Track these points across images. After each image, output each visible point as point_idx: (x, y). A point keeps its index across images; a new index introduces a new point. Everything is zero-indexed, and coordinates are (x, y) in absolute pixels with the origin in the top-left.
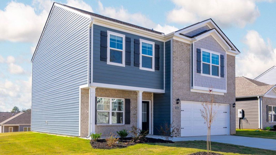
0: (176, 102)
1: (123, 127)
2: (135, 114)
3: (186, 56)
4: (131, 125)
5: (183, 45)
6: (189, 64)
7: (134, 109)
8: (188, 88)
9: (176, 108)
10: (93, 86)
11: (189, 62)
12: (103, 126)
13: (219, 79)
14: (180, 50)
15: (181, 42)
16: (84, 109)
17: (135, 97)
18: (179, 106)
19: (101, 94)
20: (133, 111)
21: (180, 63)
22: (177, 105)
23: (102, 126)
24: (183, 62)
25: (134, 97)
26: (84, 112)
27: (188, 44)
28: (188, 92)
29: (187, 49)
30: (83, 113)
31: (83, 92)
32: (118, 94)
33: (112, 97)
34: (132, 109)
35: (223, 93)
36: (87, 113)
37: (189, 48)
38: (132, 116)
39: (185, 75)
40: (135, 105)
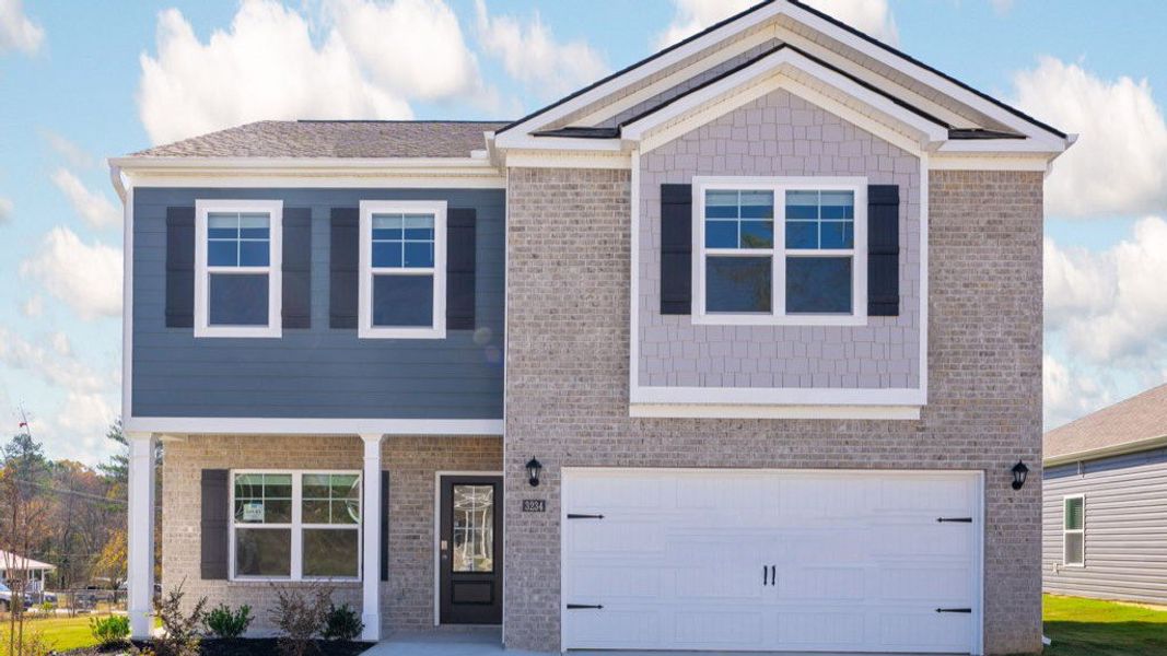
0: (524, 476)
1: (352, 591)
2: (415, 537)
3: (596, 236)
4: (395, 583)
5: (579, 182)
6: (620, 275)
7: (412, 513)
8: (612, 400)
9: (526, 506)
10: (134, 432)
11: (620, 267)
12: (259, 588)
13: (858, 328)
14: (556, 215)
15: (566, 173)
16: (173, 520)
17: (414, 462)
18: (548, 498)
19: (248, 458)
20: (404, 523)
21: (555, 277)
22: (530, 493)
23: (252, 585)
24: (573, 269)
25: (411, 460)
26: (173, 533)
27: (616, 171)
28: (614, 421)
29: (603, 201)
30: (171, 536)
31: (171, 454)
32: (325, 454)
33: (300, 468)
34: (398, 513)
35: (915, 406)
36: (186, 535)
37: (622, 189)
38: (397, 546)
39: (592, 336)
40: (416, 496)
